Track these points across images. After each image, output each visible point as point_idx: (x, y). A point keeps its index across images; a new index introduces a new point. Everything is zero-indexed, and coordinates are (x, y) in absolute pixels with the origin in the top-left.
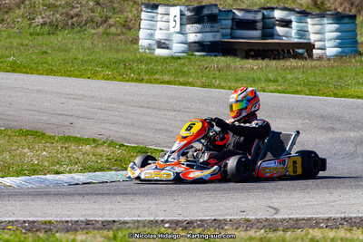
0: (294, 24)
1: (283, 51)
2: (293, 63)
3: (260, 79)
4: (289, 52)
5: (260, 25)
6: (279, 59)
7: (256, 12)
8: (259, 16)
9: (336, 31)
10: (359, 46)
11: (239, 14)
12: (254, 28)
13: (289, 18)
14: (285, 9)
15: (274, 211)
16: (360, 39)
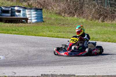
0: (22, 12)
1: (18, 20)
2: (21, 24)
3: (10, 30)
4: (20, 21)
5: (10, 12)
6: (16, 23)
7: (9, 7)
8: (10, 9)
9: (36, 14)
10: (43, 19)
11: (3, 8)
13: (20, 10)
14: (19, 7)
15: (14, 74)
16: (44, 17)
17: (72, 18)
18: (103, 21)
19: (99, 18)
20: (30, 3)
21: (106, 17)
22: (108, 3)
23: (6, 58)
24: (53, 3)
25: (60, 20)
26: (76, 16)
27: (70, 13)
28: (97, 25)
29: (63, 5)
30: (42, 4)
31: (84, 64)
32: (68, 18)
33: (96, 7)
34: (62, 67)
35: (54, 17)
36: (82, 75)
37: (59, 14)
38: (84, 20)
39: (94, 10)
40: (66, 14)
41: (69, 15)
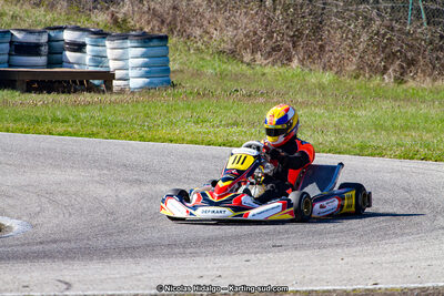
0: (88, 48)
1: (74, 82)
2: (86, 97)
3: (45, 119)
4: (82, 83)
5: (45, 49)
6: (69, 92)
7: (40, 33)
8: (44, 39)
9: (143, 56)
10: (172, 75)
11: (19, 36)
12: (38, 54)
13: (81, 40)
14: (77, 29)
15: (65, 286)
16: (173, 66)
17: (282, 70)
18: (400, 80)
19: (385, 69)
20: (120, 16)
21: (412, 63)
22: (419, 10)
23: (33, 226)
24: (207, 15)
25: (236, 77)
26: (295, 63)
27: (273, 49)
28: (380, 95)
29: (246, 21)
30: (166, 16)
31: (331, 246)
32: (267, 70)
33: (375, 28)
34: (246, 257)
35: (213, 66)
36: (326, 288)
37: (233, 54)
38: (327, 77)
39: (365, 37)
40: (258, 56)
41: (270, 59)
